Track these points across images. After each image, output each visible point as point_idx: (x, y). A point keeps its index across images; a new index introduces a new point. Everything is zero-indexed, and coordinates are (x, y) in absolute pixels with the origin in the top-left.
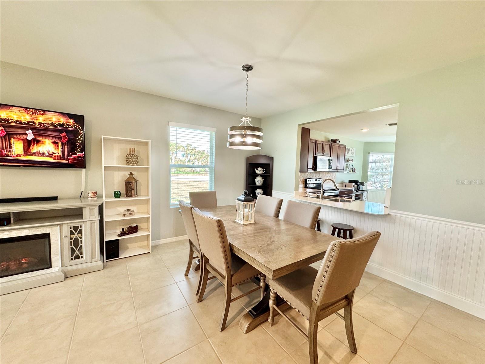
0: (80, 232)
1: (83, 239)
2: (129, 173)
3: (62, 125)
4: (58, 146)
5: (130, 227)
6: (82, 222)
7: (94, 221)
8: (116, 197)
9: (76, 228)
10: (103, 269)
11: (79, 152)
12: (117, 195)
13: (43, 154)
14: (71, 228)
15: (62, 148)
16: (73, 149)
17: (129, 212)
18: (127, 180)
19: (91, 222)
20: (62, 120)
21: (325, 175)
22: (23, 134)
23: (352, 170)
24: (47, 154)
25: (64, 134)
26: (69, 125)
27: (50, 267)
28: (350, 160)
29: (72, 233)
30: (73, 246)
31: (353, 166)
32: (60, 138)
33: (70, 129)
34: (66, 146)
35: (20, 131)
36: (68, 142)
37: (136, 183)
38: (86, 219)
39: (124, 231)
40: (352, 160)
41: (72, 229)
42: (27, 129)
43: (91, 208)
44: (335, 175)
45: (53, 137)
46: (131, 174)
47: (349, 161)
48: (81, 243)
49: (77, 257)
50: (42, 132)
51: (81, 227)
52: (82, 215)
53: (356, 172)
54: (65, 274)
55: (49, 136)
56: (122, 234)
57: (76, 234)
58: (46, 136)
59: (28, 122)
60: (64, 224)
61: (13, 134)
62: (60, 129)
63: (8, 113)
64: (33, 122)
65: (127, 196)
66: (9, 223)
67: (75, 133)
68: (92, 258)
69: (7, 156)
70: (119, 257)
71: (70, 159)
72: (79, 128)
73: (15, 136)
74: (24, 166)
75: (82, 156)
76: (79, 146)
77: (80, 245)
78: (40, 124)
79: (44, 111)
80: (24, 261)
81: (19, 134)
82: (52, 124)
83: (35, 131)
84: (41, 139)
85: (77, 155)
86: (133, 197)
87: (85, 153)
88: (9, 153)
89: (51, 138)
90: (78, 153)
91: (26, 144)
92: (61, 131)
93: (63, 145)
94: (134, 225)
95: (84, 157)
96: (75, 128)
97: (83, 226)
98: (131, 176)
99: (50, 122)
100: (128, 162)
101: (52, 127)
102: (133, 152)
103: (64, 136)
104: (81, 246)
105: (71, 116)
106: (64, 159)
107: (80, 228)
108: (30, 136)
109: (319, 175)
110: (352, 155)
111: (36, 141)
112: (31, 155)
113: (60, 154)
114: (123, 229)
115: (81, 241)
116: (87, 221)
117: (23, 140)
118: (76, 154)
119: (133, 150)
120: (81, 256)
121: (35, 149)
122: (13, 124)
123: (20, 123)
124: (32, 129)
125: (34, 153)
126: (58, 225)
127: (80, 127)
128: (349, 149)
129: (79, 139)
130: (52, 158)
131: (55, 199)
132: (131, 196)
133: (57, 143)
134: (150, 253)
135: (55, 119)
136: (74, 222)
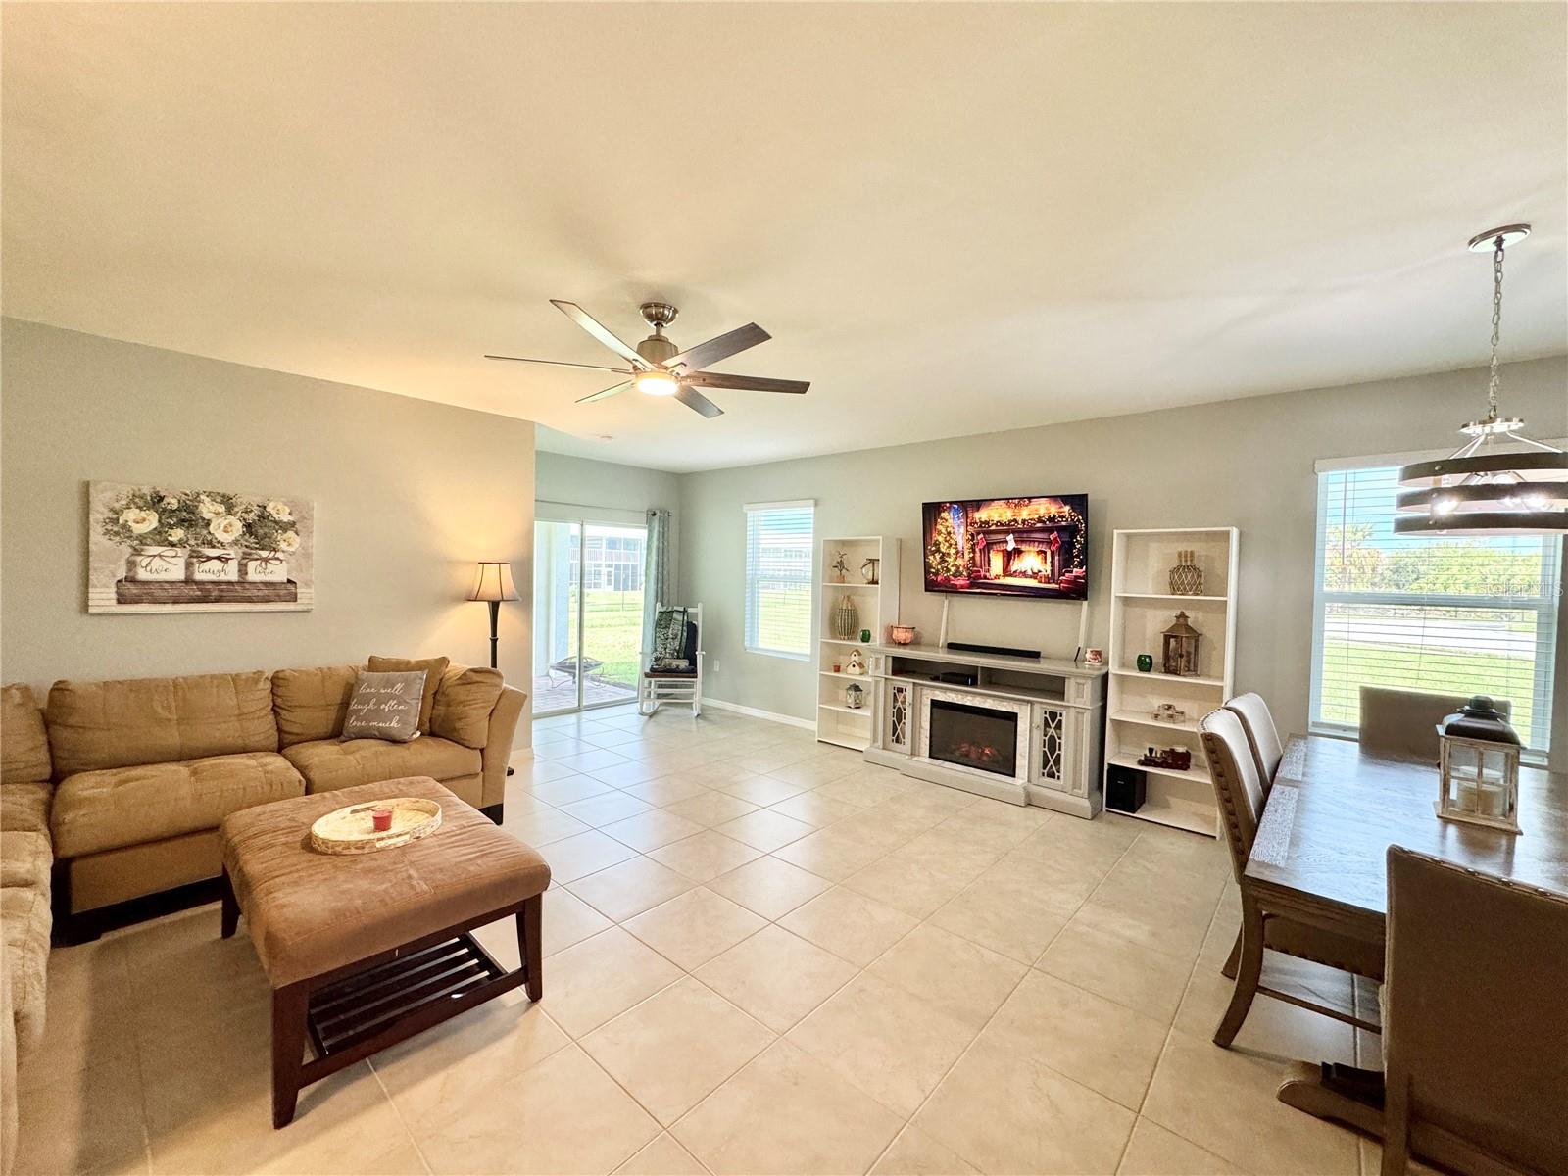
0: (1059, 727)
1: (1063, 742)
2: (1177, 612)
3: (1051, 519)
4: (1045, 558)
5: (1172, 751)
6: (1063, 706)
7: (1083, 711)
8: (1141, 670)
9: (1053, 715)
10: (1092, 819)
11: (1076, 567)
12: (1144, 664)
13: (1024, 574)
14: (1045, 713)
15: (1051, 562)
16: (1067, 564)
17: (1170, 712)
18: (1168, 631)
19: (1078, 710)
20: (1054, 509)
22: (1002, 542)
24: (1030, 573)
25: (1056, 534)
26: (1063, 517)
27: (1014, 776)
29: (1047, 725)
30: (1046, 749)
32: (1049, 543)
33: (1064, 524)
34: (1057, 558)
35: (1000, 537)
36: (1060, 548)
37: (1197, 641)
38: (1068, 701)
39: (1154, 754)
41: (1047, 716)
42: (1008, 532)
43: (1079, 681)
45: (1039, 542)
46: (1182, 616)
48: (1060, 750)
49: (1051, 775)
50: (1025, 535)
51: (1061, 715)
52: (1064, 693)
54: (1028, 795)
55: (1034, 541)
56: (1148, 761)
57: (1053, 726)
58: (1031, 541)
59: (1010, 522)
60: (1038, 702)
61: (992, 543)
62: (1050, 525)
63: (990, 511)
64: (1015, 521)
65: (1168, 671)
66: (974, 684)
67: (1072, 530)
68: (1074, 788)
69: (985, 578)
70: (1134, 813)
71: (1062, 582)
72: (1078, 520)
73: (994, 547)
74: (1002, 594)
75: (1081, 575)
76: (1077, 556)
77: (1058, 752)
78: (1024, 522)
79: (1030, 498)
80: (987, 751)
81: (999, 542)
82: (1040, 520)
83: (1017, 535)
84: (1023, 547)
85: (1074, 574)
86: (1179, 675)
87: (1087, 568)
88: (987, 574)
89: (1036, 544)
90: (1075, 570)
91: (1006, 558)
92: (1050, 531)
93: (1052, 553)
94: (1180, 749)
95: (1085, 577)
96: (1072, 520)
97: (1064, 714)
98: (1181, 620)
99: (1037, 516)
100: (1174, 588)
101: (1039, 525)
102: (1186, 561)
103: (1055, 539)
104: (1059, 755)
105: (1066, 499)
106: (1054, 582)
107: (1059, 718)
108: (1011, 546)
111: (1018, 552)
112: (1011, 576)
113: (1049, 572)
114: (1151, 750)
115: (1060, 743)
116: (1069, 707)
117: (1003, 551)
118: (1072, 572)
119: (1186, 556)
120: (1057, 774)
121: (1017, 565)
122: (993, 528)
123: (1002, 525)
124: (1014, 532)
125: (1015, 572)
126: (1028, 701)
127: (1080, 518)
129: (1077, 541)
130: (1036, 581)
131: (1034, 655)
132: (1175, 673)
133: (1045, 553)
134: (1214, 837)
135: (1044, 509)
136: (1052, 704)
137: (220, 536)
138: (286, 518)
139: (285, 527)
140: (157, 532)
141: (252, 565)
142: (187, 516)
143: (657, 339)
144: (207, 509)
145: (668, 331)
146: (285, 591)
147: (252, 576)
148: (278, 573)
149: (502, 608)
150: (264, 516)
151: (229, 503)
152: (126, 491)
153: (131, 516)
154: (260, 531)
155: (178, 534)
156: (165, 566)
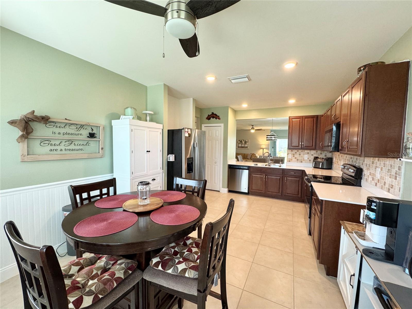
137: (243, 143)
138: (247, 141)
139: (247, 142)
140: (240, 143)
141: (245, 145)
142: (241, 142)
143: (253, 128)
144: (243, 141)
145: (253, 127)
146: (247, 147)
147: (245, 146)
148: (246, 146)
149: (264, 149)
150: (246, 141)
151: (244, 140)
152: (238, 140)
153: (239, 142)
154: (246, 142)
155: (241, 143)
156: (240, 145)
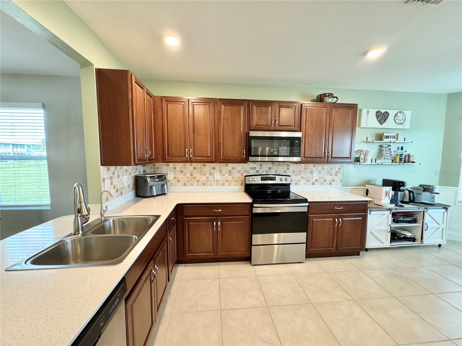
21: (306, 169)
23: (401, 159)
28: (387, 137)
31: (402, 148)
40: (396, 137)
44: (339, 169)
47: (384, 139)
53: (413, 162)
109: (288, 169)
110: (400, 127)
128: (386, 112)
